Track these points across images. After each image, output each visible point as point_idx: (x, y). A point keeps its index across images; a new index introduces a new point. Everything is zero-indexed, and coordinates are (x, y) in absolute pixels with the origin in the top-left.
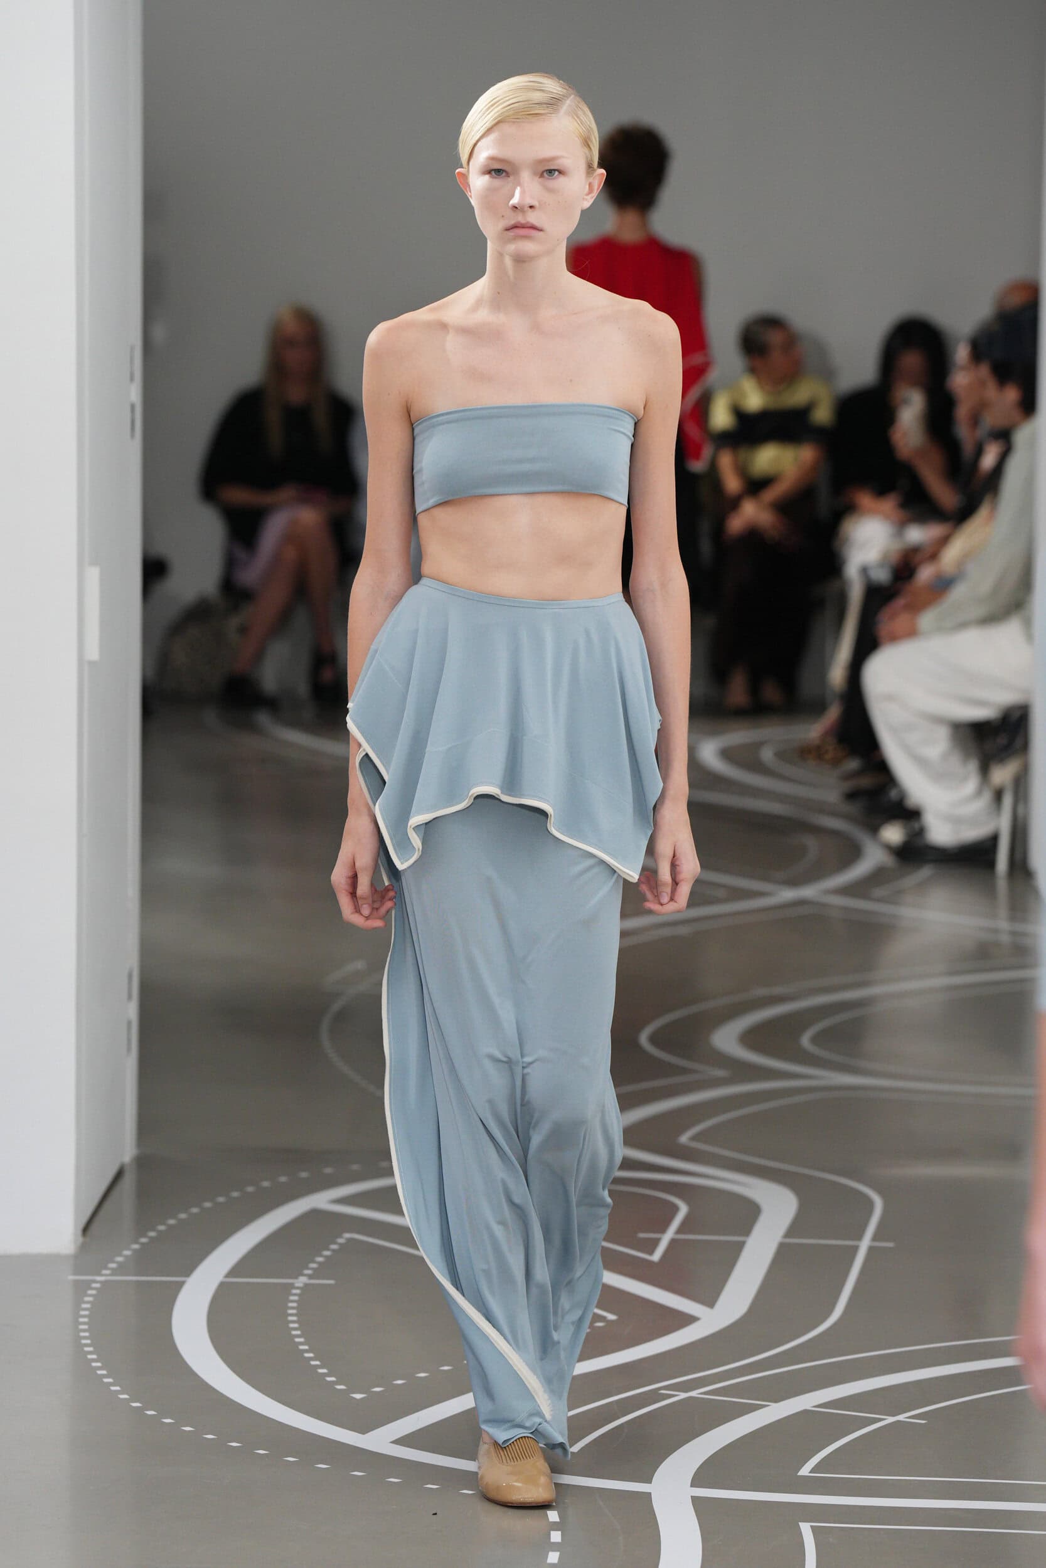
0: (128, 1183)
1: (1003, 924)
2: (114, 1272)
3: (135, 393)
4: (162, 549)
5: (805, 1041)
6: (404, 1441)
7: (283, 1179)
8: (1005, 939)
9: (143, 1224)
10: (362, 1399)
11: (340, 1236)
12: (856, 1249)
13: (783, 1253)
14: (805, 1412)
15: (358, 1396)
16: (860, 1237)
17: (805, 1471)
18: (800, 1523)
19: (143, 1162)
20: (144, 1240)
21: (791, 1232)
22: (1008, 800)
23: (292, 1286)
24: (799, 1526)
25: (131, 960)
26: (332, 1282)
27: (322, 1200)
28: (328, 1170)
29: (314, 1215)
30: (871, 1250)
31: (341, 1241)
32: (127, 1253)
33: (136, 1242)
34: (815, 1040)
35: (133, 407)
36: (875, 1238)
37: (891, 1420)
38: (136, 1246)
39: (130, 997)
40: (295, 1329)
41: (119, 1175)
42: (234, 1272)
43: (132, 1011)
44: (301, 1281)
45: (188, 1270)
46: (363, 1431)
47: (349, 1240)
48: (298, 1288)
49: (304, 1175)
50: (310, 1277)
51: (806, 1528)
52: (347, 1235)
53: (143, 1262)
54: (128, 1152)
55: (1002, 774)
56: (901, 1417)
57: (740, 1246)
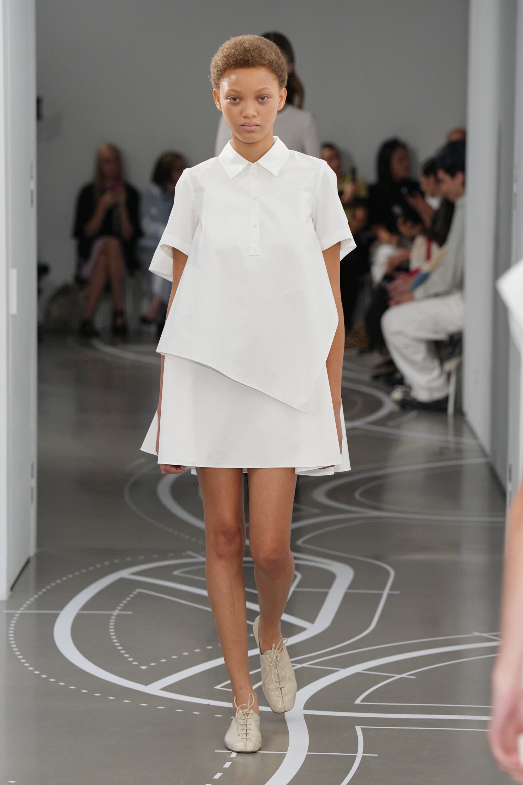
0: (32, 566)
1: (451, 438)
2: (26, 609)
3: (33, 185)
4: (46, 260)
5: (357, 495)
6: (165, 689)
7: (107, 563)
8: (452, 446)
9: (39, 585)
10: (146, 669)
11: (134, 591)
12: (381, 596)
13: (347, 597)
14: (358, 674)
15: (144, 668)
16: (383, 589)
17: (358, 701)
18: (356, 727)
19: (39, 556)
20: (40, 593)
21: (350, 587)
22: (453, 379)
23: (111, 615)
24: (355, 729)
25: (33, 458)
26: (130, 613)
27: (125, 573)
28: (128, 559)
29: (122, 581)
30: (389, 595)
31: (135, 593)
32: (32, 599)
33: (36, 594)
34: (362, 494)
35: (32, 192)
36: (392, 589)
37: (398, 676)
38: (36, 596)
39: (32, 476)
40: (113, 635)
41: (28, 562)
42: (84, 608)
43: (33, 483)
44: (116, 612)
45: (61, 607)
46: (146, 683)
47: (139, 593)
48: (114, 616)
49: (117, 561)
50: (120, 610)
51: (358, 729)
52: (138, 590)
53: (39, 604)
54: (32, 551)
55: (450, 365)
56: (404, 675)
57: (326, 594)
